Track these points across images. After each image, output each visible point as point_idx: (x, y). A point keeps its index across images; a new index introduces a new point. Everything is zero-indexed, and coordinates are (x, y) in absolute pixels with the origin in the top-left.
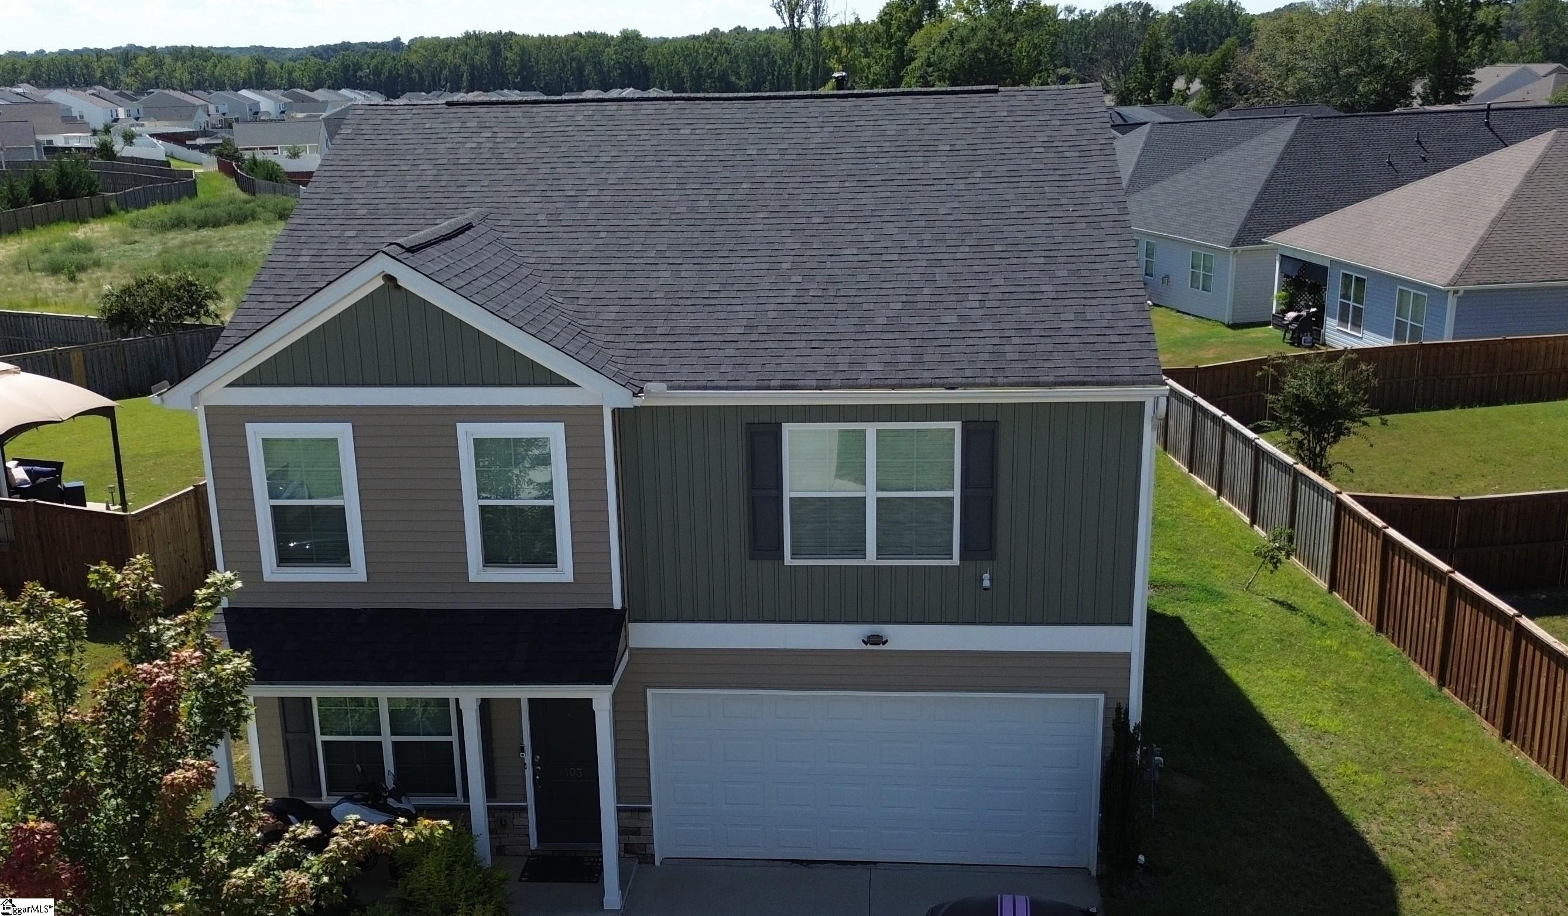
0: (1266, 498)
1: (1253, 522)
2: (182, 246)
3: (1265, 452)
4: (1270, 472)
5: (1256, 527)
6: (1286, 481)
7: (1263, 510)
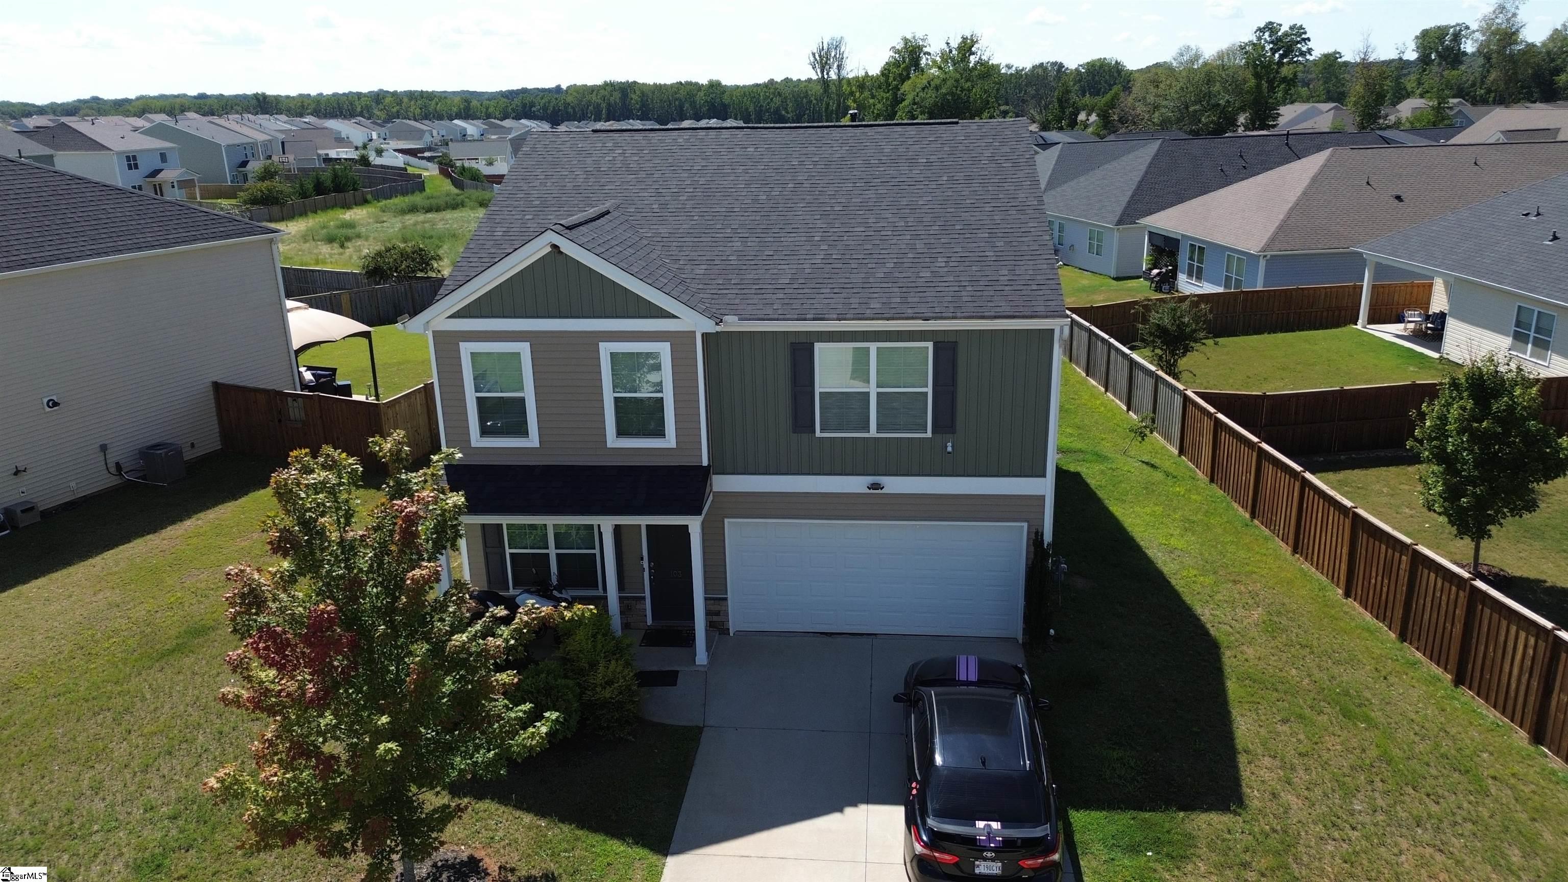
0: (1137, 394)
1: (1129, 409)
3: (1137, 363)
4: (1140, 376)
5: (1130, 413)
6: (1150, 382)
7: (1135, 401)
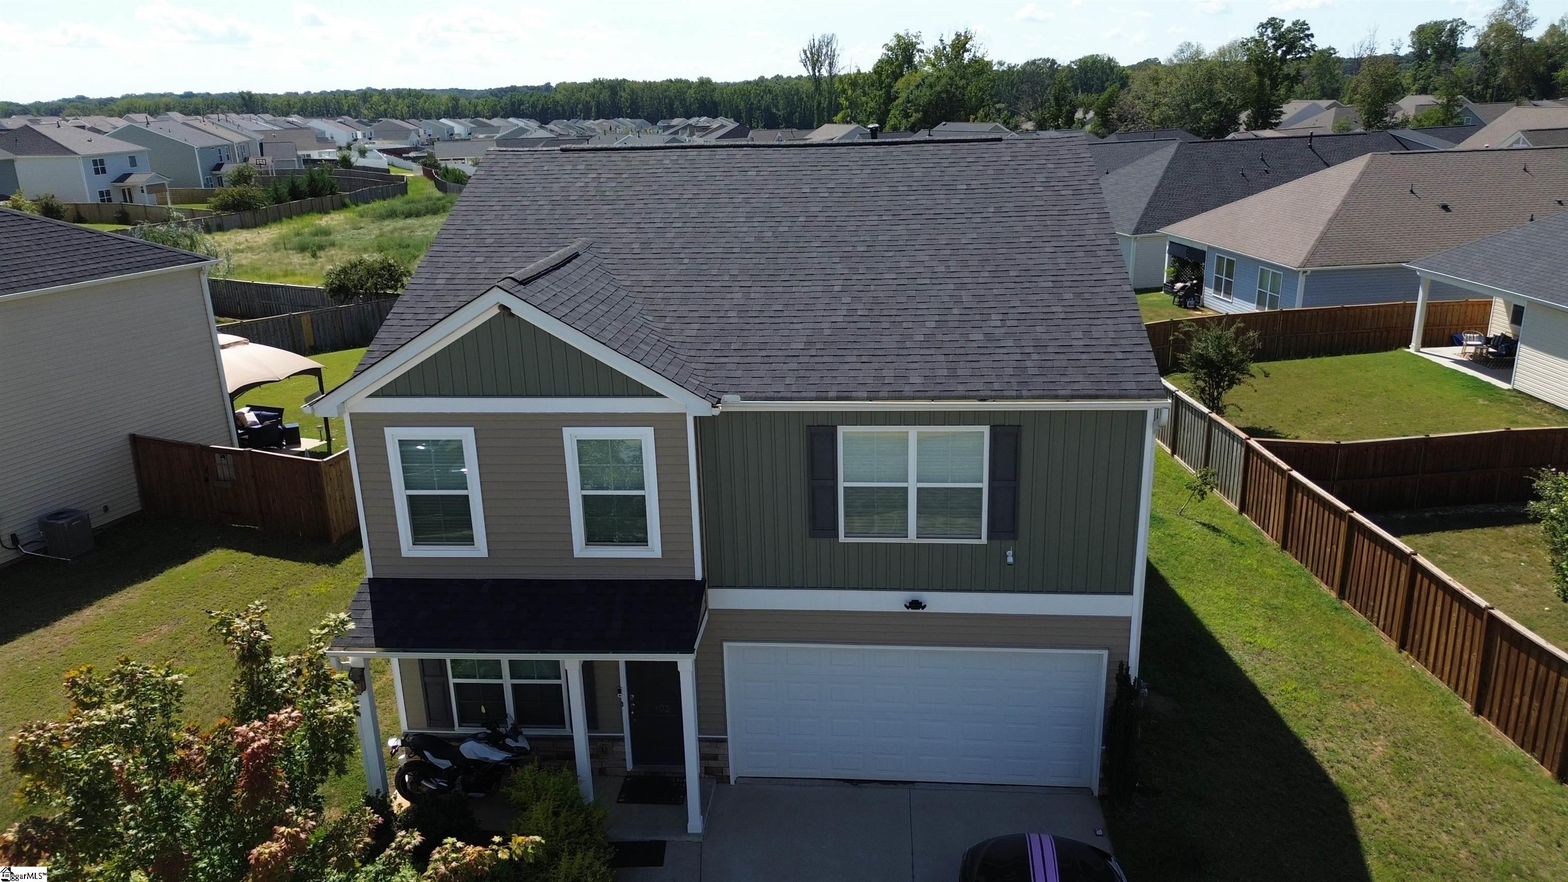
0: (1185, 436)
1: (1174, 452)
2: (395, 229)
3: (1183, 402)
4: (1188, 417)
5: (1176, 456)
6: (1202, 425)
7: (1182, 444)
